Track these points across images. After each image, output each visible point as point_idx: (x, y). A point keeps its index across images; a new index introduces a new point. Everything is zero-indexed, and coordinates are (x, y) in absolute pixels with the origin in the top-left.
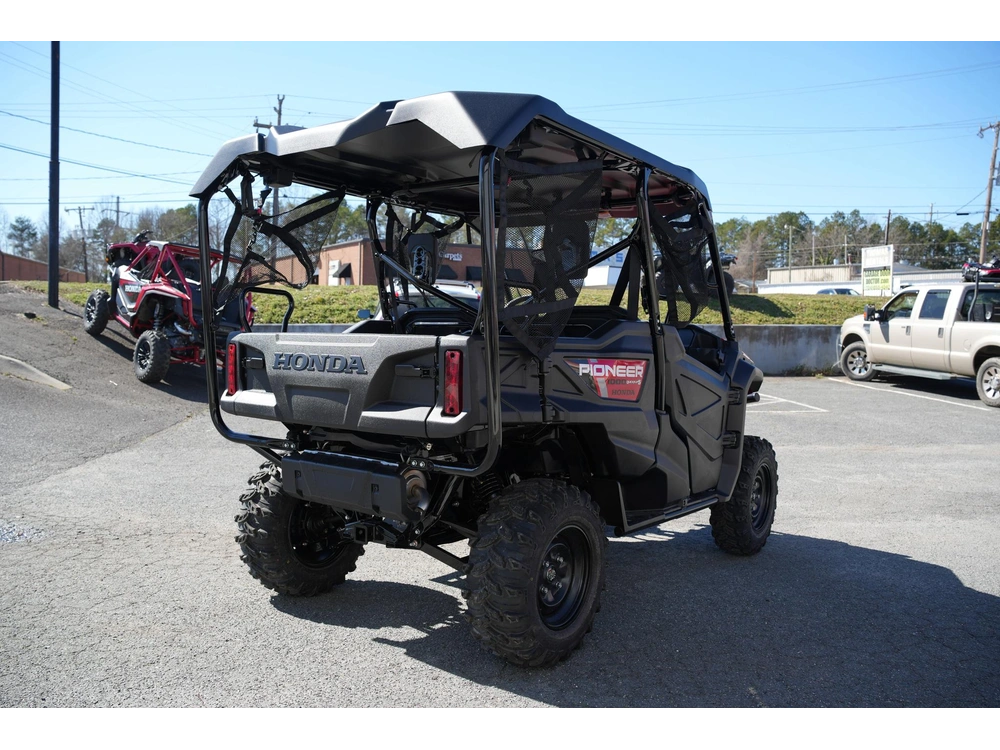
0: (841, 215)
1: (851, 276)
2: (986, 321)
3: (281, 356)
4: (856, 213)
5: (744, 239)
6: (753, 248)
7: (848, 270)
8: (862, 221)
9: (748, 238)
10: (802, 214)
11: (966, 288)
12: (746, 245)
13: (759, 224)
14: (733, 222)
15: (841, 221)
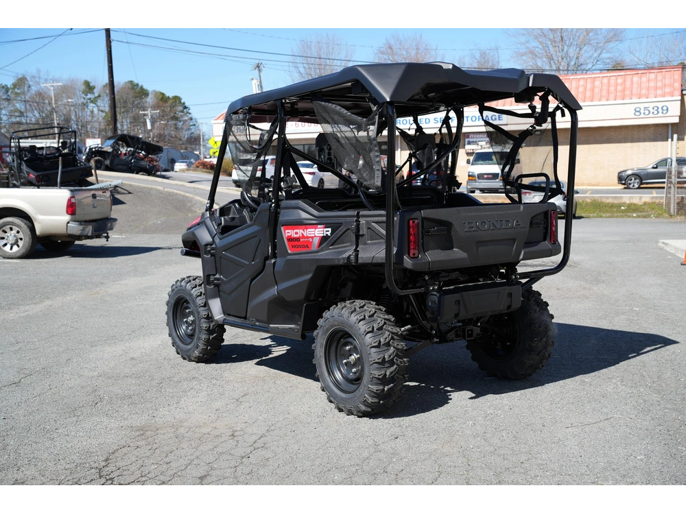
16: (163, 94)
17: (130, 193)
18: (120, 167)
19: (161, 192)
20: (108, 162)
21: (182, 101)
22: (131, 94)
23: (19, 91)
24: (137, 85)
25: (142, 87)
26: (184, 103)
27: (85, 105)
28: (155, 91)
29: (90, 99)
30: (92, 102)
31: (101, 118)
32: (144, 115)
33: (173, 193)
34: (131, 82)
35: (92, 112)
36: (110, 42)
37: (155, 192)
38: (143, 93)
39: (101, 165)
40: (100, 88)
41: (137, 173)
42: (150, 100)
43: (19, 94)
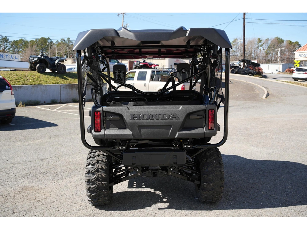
0: (63, 40)
1: (72, 62)
2: (159, 81)
3: (134, 115)
4: (69, 39)
5: (28, 47)
6: (32, 51)
7: (71, 60)
8: (71, 42)
9: (29, 47)
10: (49, 39)
11: (152, 70)
12: (29, 50)
13: (32, 41)
14: (21, 40)
15: (63, 42)
16: (290, 41)
17: (232, 83)
18: (242, 72)
19: (244, 83)
20: (237, 70)
21: (299, 44)
22: (277, 42)
23: (234, 44)
24: (280, 38)
25: (281, 39)
26: (300, 44)
27: (258, 47)
28: (287, 40)
29: (260, 45)
30: (260, 46)
31: (264, 52)
32: (278, 50)
33: (249, 83)
34: (277, 37)
35: (260, 50)
36: (245, 23)
37: (242, 83)
38: (282, 41)
39: (234, 71)
40: (264, 40)
41: (248, 75)
42: (285, 44)
43: (234, 45)
